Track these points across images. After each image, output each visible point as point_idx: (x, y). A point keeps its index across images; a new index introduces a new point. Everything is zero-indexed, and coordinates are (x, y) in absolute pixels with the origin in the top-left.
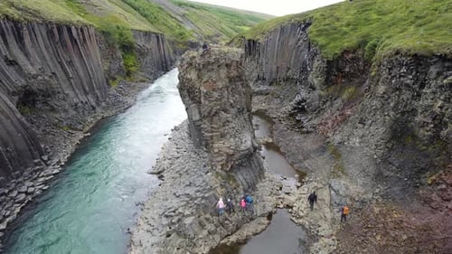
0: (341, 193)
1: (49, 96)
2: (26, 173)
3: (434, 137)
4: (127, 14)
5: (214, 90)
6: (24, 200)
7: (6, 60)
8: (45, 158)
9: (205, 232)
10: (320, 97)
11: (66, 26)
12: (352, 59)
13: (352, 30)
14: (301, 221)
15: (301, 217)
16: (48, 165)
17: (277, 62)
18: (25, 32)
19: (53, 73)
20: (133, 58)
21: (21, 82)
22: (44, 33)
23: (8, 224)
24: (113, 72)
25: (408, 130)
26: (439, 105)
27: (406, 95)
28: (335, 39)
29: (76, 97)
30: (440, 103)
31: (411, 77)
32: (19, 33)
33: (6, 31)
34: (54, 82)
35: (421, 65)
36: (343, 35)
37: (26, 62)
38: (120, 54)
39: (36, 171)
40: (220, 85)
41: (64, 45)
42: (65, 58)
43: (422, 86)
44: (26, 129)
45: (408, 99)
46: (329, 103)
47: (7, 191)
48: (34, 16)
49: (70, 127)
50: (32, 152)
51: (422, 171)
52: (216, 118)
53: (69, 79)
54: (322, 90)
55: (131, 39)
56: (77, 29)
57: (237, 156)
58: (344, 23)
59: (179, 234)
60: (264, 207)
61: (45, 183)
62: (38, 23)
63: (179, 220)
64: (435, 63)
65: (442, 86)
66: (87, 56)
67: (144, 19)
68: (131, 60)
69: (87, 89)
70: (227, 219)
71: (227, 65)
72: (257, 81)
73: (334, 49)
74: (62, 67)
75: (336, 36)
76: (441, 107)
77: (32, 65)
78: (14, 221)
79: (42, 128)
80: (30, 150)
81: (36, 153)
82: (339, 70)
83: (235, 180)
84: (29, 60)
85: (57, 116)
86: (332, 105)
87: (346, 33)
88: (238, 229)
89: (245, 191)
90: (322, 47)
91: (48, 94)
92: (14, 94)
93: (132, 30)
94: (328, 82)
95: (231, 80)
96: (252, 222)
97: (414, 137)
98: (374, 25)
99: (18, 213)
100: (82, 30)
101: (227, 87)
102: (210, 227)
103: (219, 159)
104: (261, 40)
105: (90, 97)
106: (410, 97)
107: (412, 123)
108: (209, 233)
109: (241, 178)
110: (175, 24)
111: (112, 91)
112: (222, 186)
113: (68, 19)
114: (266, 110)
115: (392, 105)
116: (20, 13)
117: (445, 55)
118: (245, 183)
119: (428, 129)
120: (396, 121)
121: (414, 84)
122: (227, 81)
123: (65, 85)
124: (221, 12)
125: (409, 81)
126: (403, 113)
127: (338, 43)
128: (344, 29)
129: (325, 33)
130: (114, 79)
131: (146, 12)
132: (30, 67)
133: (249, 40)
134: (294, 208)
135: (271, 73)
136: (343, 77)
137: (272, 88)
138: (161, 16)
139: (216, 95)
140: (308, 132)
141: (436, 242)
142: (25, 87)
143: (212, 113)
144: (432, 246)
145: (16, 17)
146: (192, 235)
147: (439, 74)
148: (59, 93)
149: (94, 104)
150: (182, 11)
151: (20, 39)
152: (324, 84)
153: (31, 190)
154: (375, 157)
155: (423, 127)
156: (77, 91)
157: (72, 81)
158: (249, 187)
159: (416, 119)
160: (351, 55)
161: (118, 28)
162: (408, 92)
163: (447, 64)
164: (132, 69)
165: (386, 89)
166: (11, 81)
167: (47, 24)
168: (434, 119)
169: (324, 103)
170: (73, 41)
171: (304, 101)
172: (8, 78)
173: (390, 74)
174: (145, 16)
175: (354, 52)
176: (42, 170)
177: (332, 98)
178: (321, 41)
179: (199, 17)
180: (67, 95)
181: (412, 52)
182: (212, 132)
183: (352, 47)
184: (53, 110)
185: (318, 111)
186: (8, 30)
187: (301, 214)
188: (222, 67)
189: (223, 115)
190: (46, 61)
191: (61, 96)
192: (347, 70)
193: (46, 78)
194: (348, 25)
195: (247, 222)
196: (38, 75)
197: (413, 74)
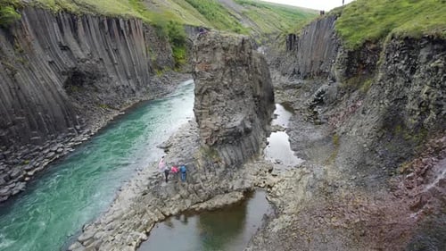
0: (318, 176)
1: (95, 78)
2: (60, 137)
3: (419, 125)
4: (183, 11)
5: (207, 71)
6: (53, 157)
7: (61, 45)
8: (78, 127)
9: (178, 196)
10: (339, 88)
11: (115, 18)
12: (374, 50)
13: (378, 20)
14: (274, 200)
15: (277, 197)
16: (79, 133)
17: (311, 55)
18: (80, 23)
19: (101, 59)
20: (182, 51)
21: (71, 64)
22: (97, 25)
23: (35, 173)
24: (161, 63)
25: (400, 119)
26: (425, 91)
27: (400, 82)
28: (359, 30)
29: (118, 81)
30: (427, 88)
31: (403, 62)
32: (74, 24)
33: (63, 22)
34: (100, 66)
35: (413, 48)
36: (369, 25)
37: (78, 48)
38: (169, 47)
39: (68, 137)
40: (214, 66)
41: (112, 35)
42: (112, 46)
43: (413, 71)
44: (64, 101)
45: (401, 86)
46: (346, 95)
47: (41, 148)
48: (90, 10)
49: (109, 105)
50: (67, 121)
51: (401, 160)
52: (206, 97)
53: (114, 64)
54: (342, 82)
55: (183, 33)
56: (124, 21)
57: (222, 132)
58: (372, 13)
59: (153, 193)
60: (243, 183)
61: (73, 147)
62: (92, 16)
63: (157, 182)
64: (425, 46)
65: (429, 71)
66: (133, 45)
67: (202, 16)
68: (181, 53)
69: (129, 74)
70: (201, 188)
71: (224, 48)
72: (293, 75)
73: (356, 39)
74: (109, 54)
75: (361, 26)
76: (427, 93)
77: (82, 51)
78: (40, 171)
79: (85, 104)
80: (66, 119)
81: (71, 122)
82: (360, 61)
83: (217, 155)
84: (80, 46)
85: (100, 95)
86: (349, 97)
87: (371, 23)
88: (210, 198)
89: (227, 166)
90: (345, 37)
91: (94, 77)
92: (63, 73)
93: (184, 25)
94: (348, 74)
95: (228, 63)
96: (226, 195)
97: (403, 126)
98: (402, 14)
99: (46, 166)
100: (129, 23)
101: (224, 70)
102: (184, 192)
103: (205, 134)
104: (300, 34)
105: (131, 81)
106: (402, 83)
107: (403, 112)
108: (182, 197)
109: (225, 154)
110: (231, 22)
111: (156, 78)
112: (204, 159)
113: (118, 13)
114: (292, 103)
115: (386, 92)
116: (78, 7)
117: (433, 36)
118: (228, 160)
119: (415, 117)
120: (389, 110)
121: (406, 69)
122: (223, 63)
123: (109, 70)
124: (284, 11)
125: (401, 67)
126: (396, 101)
127: (361, 34)
128: (372, 18)
129: (351, 23)
130: (161, 69)
131: (205, 10)
132: (80, 52)
133: (291, 35)
134: (273, 189)
135: (306, 66)
136: (364, 69)
137: (305, 82)
138: (220, 13)
139: (208, 75)
140: (320, 124)
141: (384, 227)
142: (74, 69)
143: (203, 91)
144: (379, 230)
145: (73, 10)
146: (165, 196)
147: (429, 58)
148: (104, 76)
149: (134, 88)
150: (242, 9)
151: (74, 29)
152: (344, 76)
153: (60, 150)
154: (365, 145)
155: (411, 115)
156: (120, 76)
157: (116, 67)
158: (232, 164)
159: (407, 107)
160: (373, 46)
161: (171, 22)
162: (401, 78)
163: (436, 47)
164: (181, 61)
165: (382, 76)
166: (62, 63)
167: (99, 16)
168: (420, 106)
169: (343, 95)
170: (121, 32)
171: (323, 92)
172: (60, 60)
173: (387, 60)
174: (203, 13)
175: (376, 41)
176: (74, 136)
177: (350, 90)
178: (345, 31)
179: (259, 15)
180: (111, 79)
181: (405, 35)
182: (201, 109)
183: (373, 37)
184: (97, 90)
185: (336, 102)
186: (65, 21)
187: (278, 194)
188: (218, 50)
189: (214, 94)
190: (96, 48)
191: (105, 79)
192: (368, 61)
193: (93, 62)
194: (376, 15)
195: (221, 193)
196: (86, 60)
197: (406, 58)
